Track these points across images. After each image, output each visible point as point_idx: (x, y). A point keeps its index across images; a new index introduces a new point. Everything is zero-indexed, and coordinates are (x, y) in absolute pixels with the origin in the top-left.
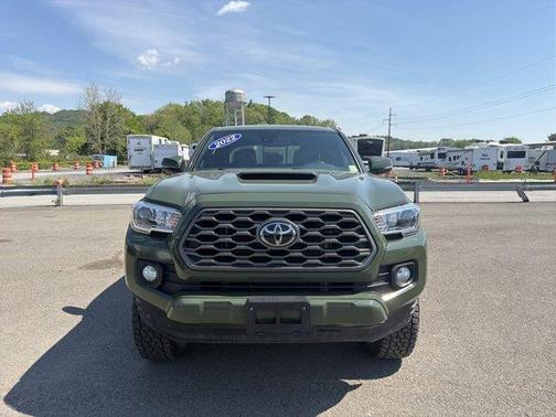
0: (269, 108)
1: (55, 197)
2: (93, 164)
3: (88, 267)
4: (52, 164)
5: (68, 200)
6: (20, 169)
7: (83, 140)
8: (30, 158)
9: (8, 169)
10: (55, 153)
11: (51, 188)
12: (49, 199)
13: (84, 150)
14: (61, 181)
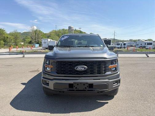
0: (80, 31)
1: (23, 55)
2: (33, 46)
4: (22, 46)
5: (26, 56)
6: (14, 48)
7: (30, 40)
8: (16, 45)
9: (11, 48)
10: (22, 43)
11: (22, 53)
12: (21, 56)
13: (30, 43)
14: (24, 51)
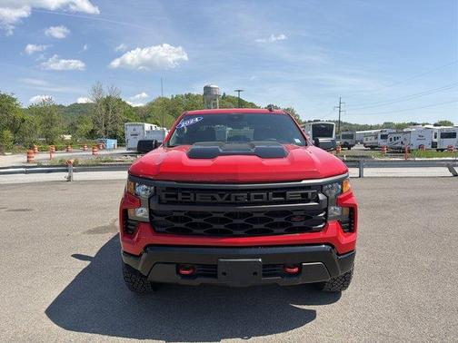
0: (240, 100)
1: (67, 174)
2: (98, 146)
3: (90, 232)
4: (66, 146)
5: (77, 176)
6: (41, 150)
7: (90, 127)
8: (50, 141)
9: (32, 151)
10: (68, 137)
11: (64, 166)
12: (62, 176)
13: (92, 134)
14: (72, 161)
